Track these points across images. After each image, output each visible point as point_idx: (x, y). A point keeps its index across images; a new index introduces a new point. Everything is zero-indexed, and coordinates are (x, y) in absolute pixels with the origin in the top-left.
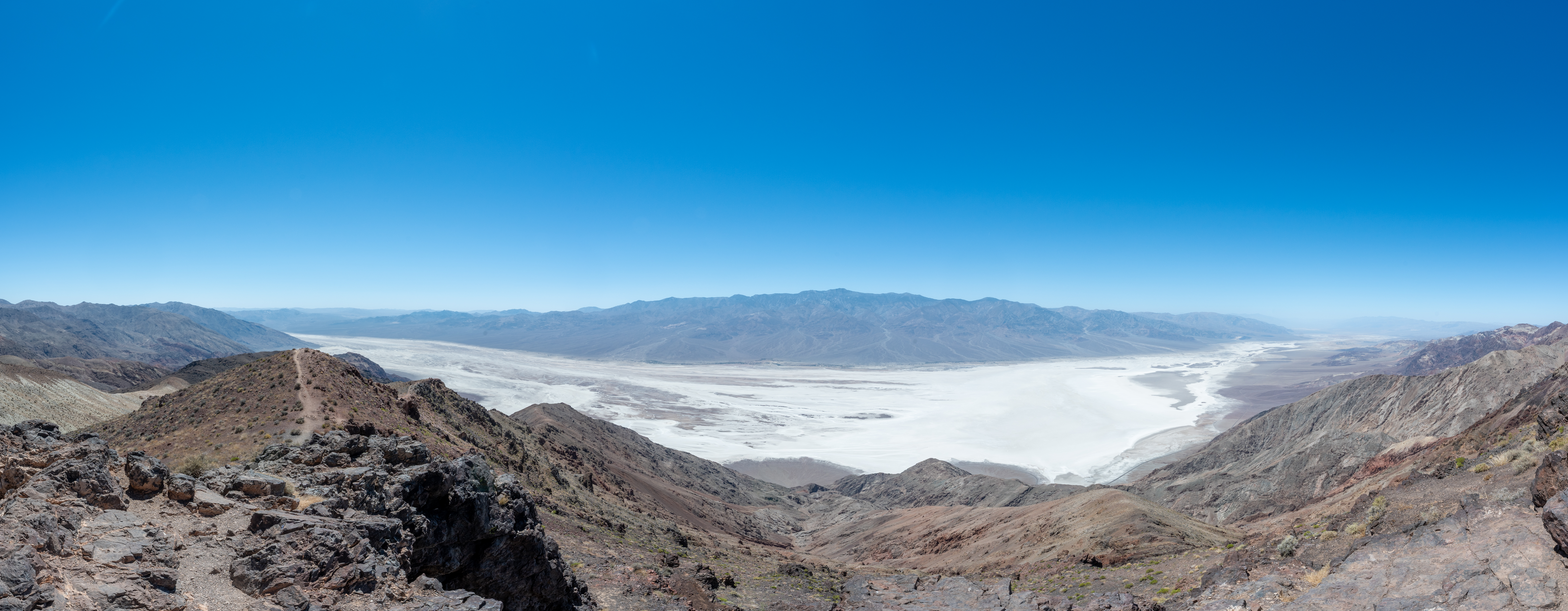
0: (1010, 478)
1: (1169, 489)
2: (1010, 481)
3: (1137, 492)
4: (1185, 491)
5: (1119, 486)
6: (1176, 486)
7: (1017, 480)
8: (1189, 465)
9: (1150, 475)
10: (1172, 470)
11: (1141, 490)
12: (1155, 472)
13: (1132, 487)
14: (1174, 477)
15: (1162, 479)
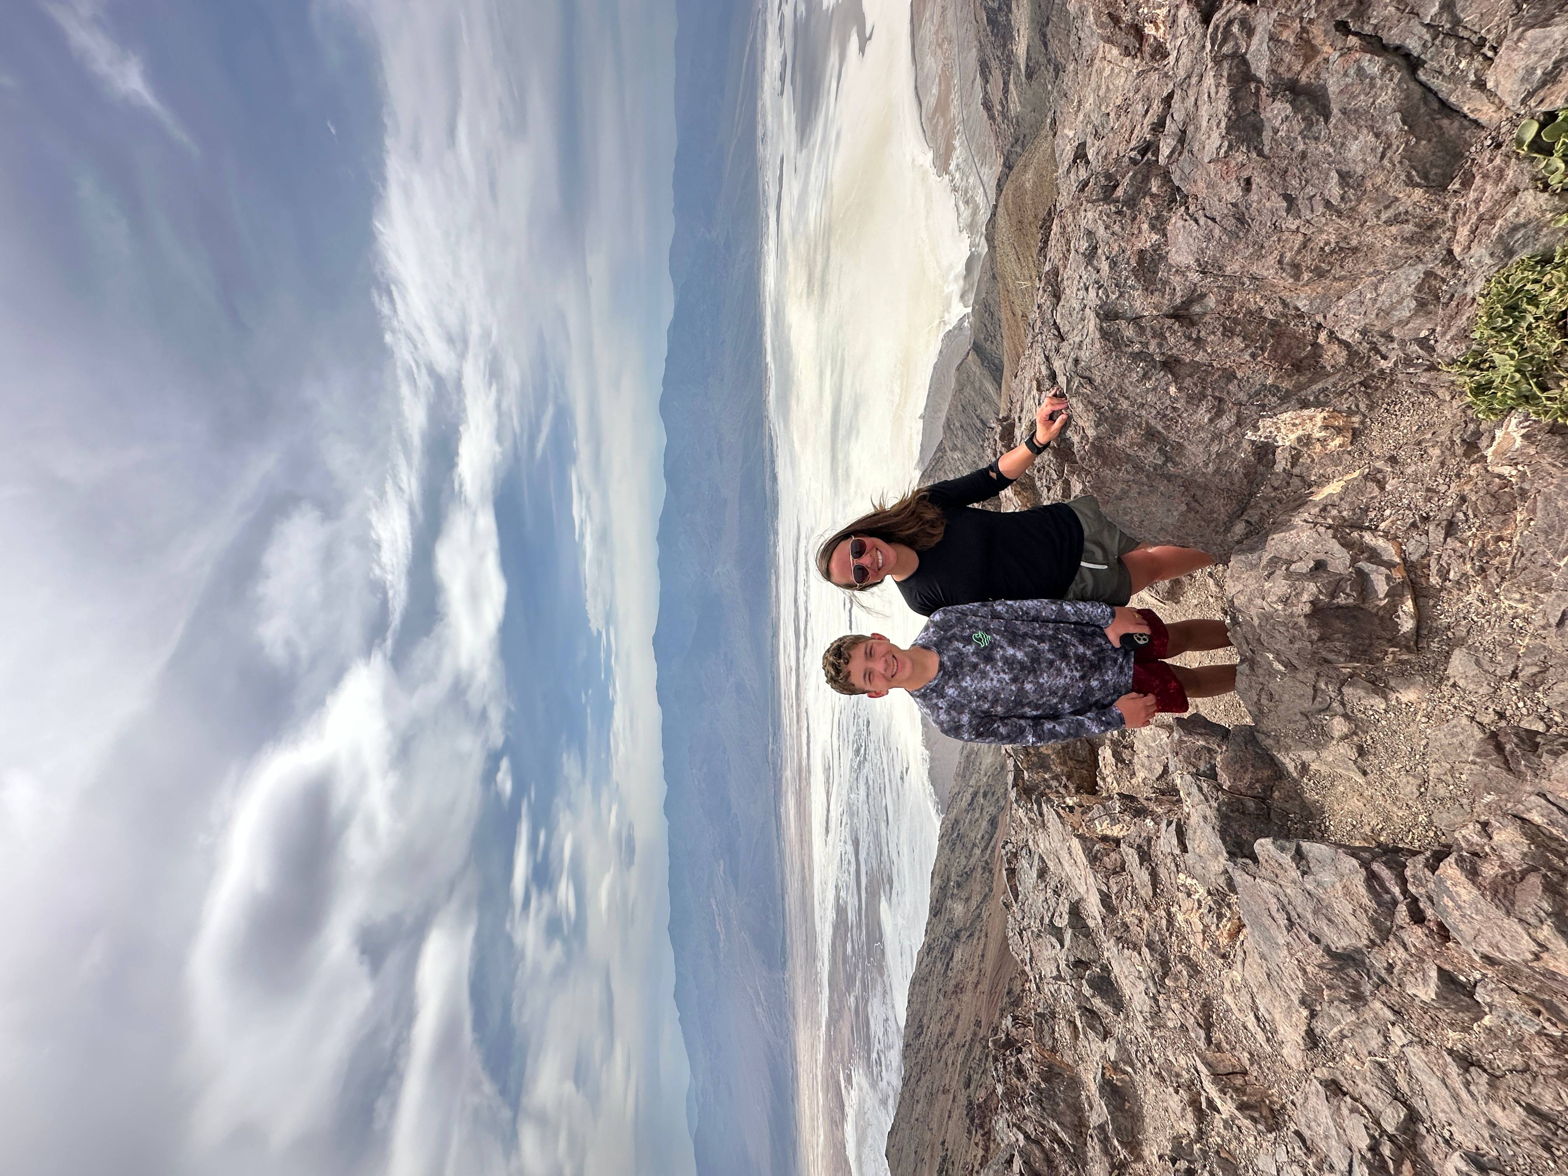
0: (953, 380)
1: (1030, 75)
2: (958, 381)
3: (1018, 149)
4: (1044, 35)
5: (998, 185)
6: (1029, 58)
7: (958, 369)
8: (992, 21)
9: (992, 117)
10: (994, 64)
11: (1017, 141)
12: (987, 105)
13: (1007, 159)
14: (1009, 60)
15: (1006, 90)
